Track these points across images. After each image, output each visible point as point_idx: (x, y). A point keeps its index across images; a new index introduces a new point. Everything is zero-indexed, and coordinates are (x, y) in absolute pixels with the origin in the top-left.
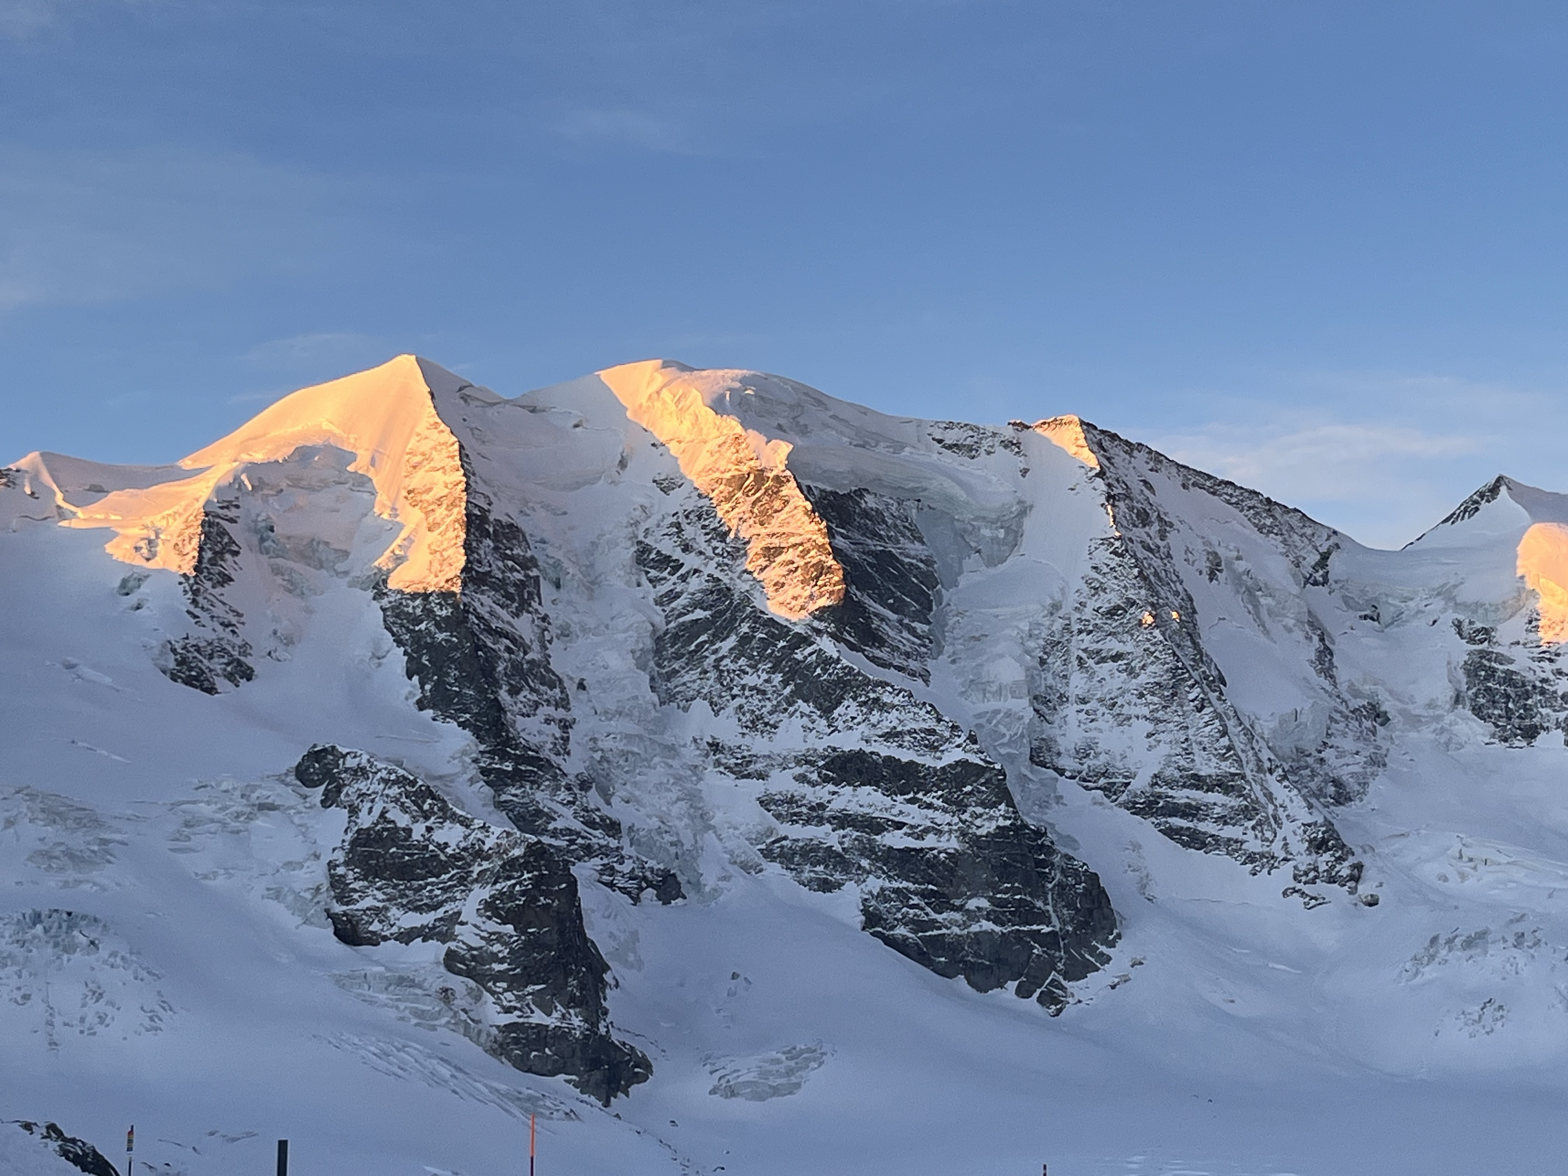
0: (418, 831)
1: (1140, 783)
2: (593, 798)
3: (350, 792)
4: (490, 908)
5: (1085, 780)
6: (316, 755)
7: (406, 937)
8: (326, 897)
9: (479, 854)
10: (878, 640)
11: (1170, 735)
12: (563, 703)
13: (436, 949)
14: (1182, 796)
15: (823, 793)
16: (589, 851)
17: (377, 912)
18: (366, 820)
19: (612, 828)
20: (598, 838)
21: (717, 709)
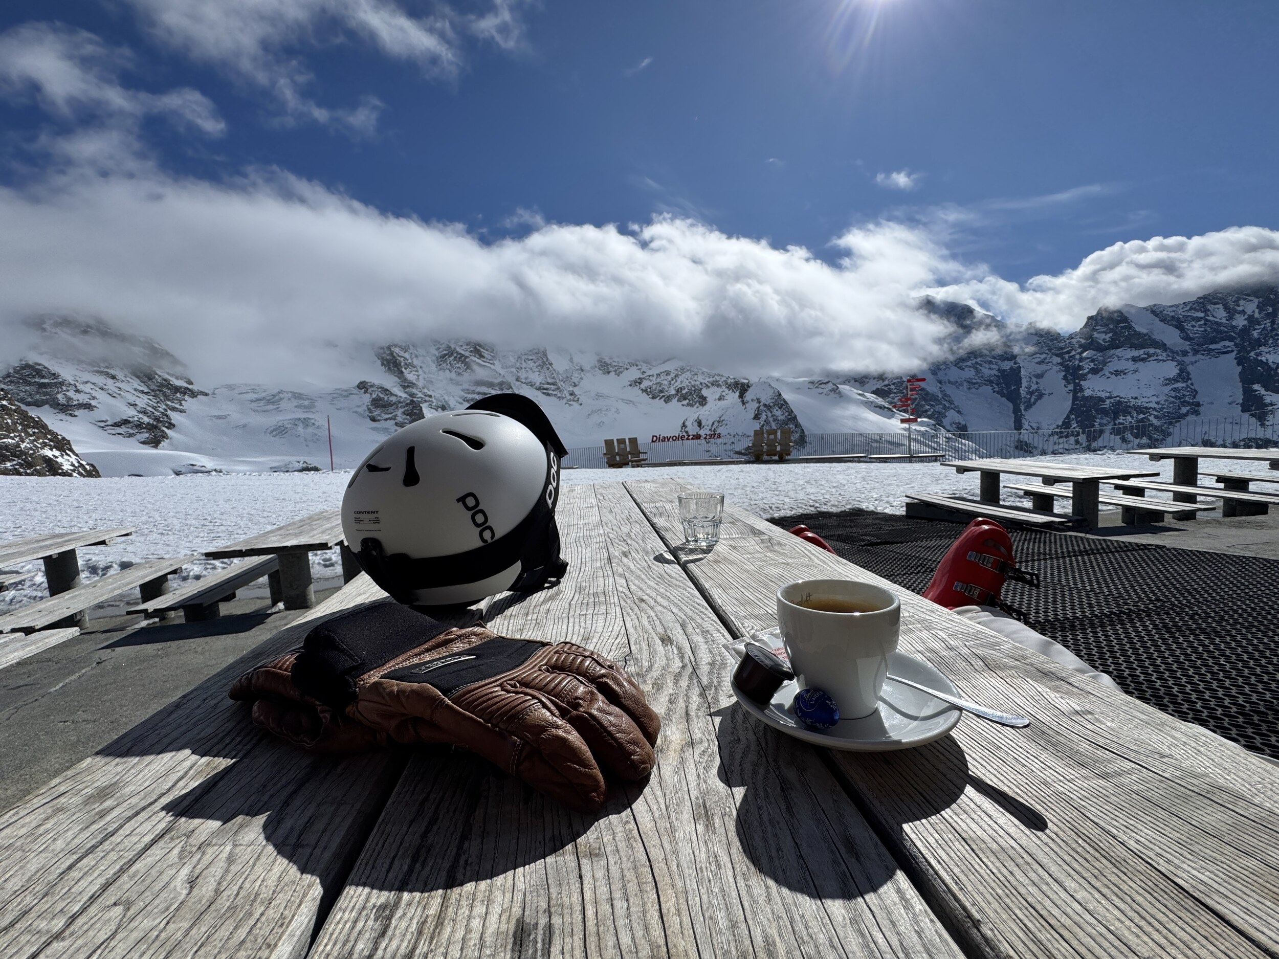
0: (386, 398)
1: (538, 384)
2: (426, 390)
3: (370, 391)
4: (404, 413)
5: (527, 384)
6: (361, 383)
7: (386, 420)
8: (367, 413)
9: (400, 402)
10: (483, 357)
11: (543, 374)
12: (417, 371)
13: (393, 422)
14: (546, 386)
15: (474, 388)
16: (426, 401)
17: (379, 415)
18: (374, 396)
19: (430, 396)
20: (427, 398)
21: (451, 371)
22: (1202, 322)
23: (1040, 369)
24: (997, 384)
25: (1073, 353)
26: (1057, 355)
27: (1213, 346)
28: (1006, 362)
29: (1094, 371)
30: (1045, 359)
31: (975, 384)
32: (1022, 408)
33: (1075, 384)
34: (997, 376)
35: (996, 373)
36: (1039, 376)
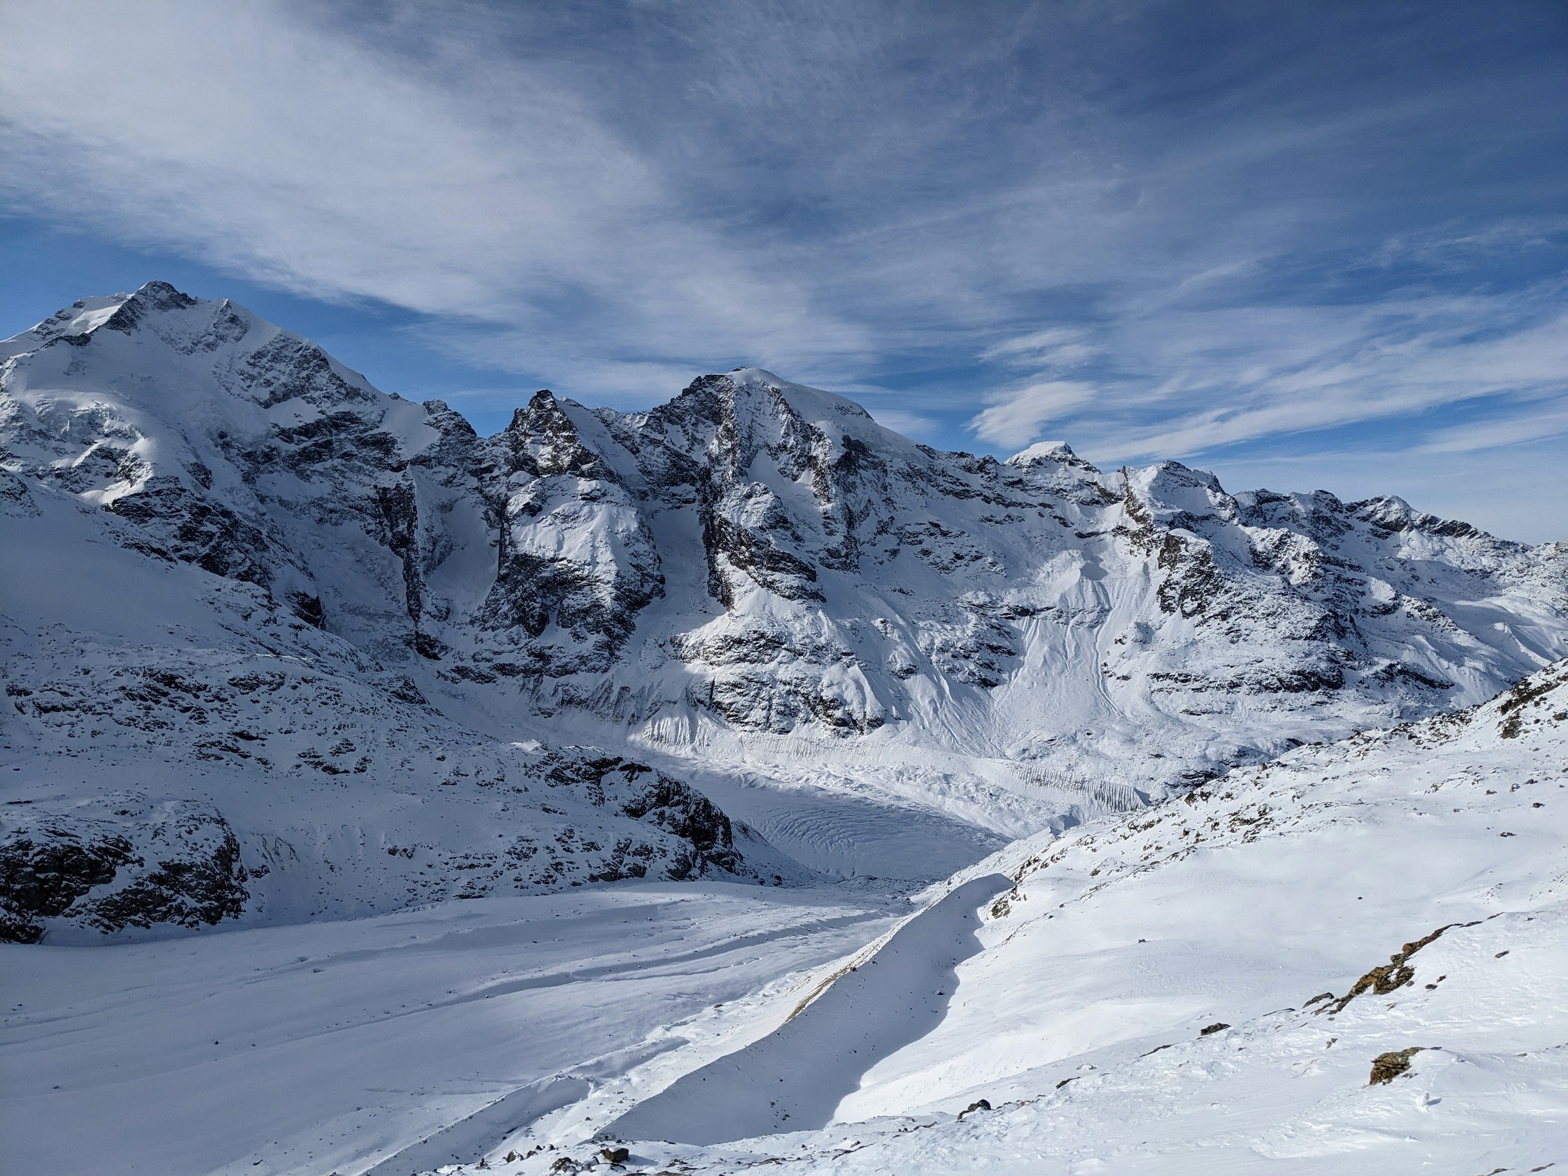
22: (661, 449)
23: (446, 495)
24: (374, 517)
25: (496, 472)
26: (473, 473)
27: (674, 489)
28: (388, 472)
29: (532, 510)
30: (454, 477)
31: (331, 511)
32: (420, 569)
33: (503, 530)
34: (374, 501)
35: (372, 493)
36: (446, 508)
